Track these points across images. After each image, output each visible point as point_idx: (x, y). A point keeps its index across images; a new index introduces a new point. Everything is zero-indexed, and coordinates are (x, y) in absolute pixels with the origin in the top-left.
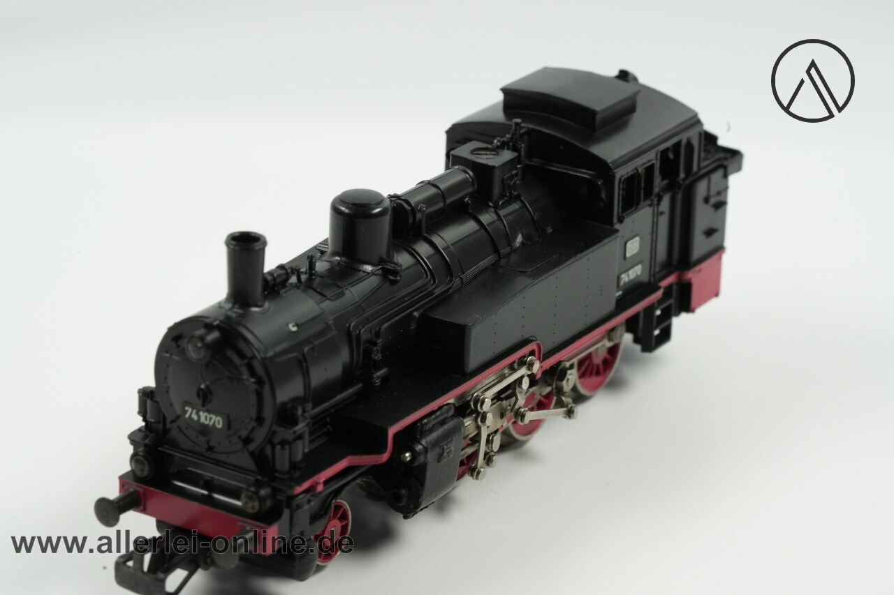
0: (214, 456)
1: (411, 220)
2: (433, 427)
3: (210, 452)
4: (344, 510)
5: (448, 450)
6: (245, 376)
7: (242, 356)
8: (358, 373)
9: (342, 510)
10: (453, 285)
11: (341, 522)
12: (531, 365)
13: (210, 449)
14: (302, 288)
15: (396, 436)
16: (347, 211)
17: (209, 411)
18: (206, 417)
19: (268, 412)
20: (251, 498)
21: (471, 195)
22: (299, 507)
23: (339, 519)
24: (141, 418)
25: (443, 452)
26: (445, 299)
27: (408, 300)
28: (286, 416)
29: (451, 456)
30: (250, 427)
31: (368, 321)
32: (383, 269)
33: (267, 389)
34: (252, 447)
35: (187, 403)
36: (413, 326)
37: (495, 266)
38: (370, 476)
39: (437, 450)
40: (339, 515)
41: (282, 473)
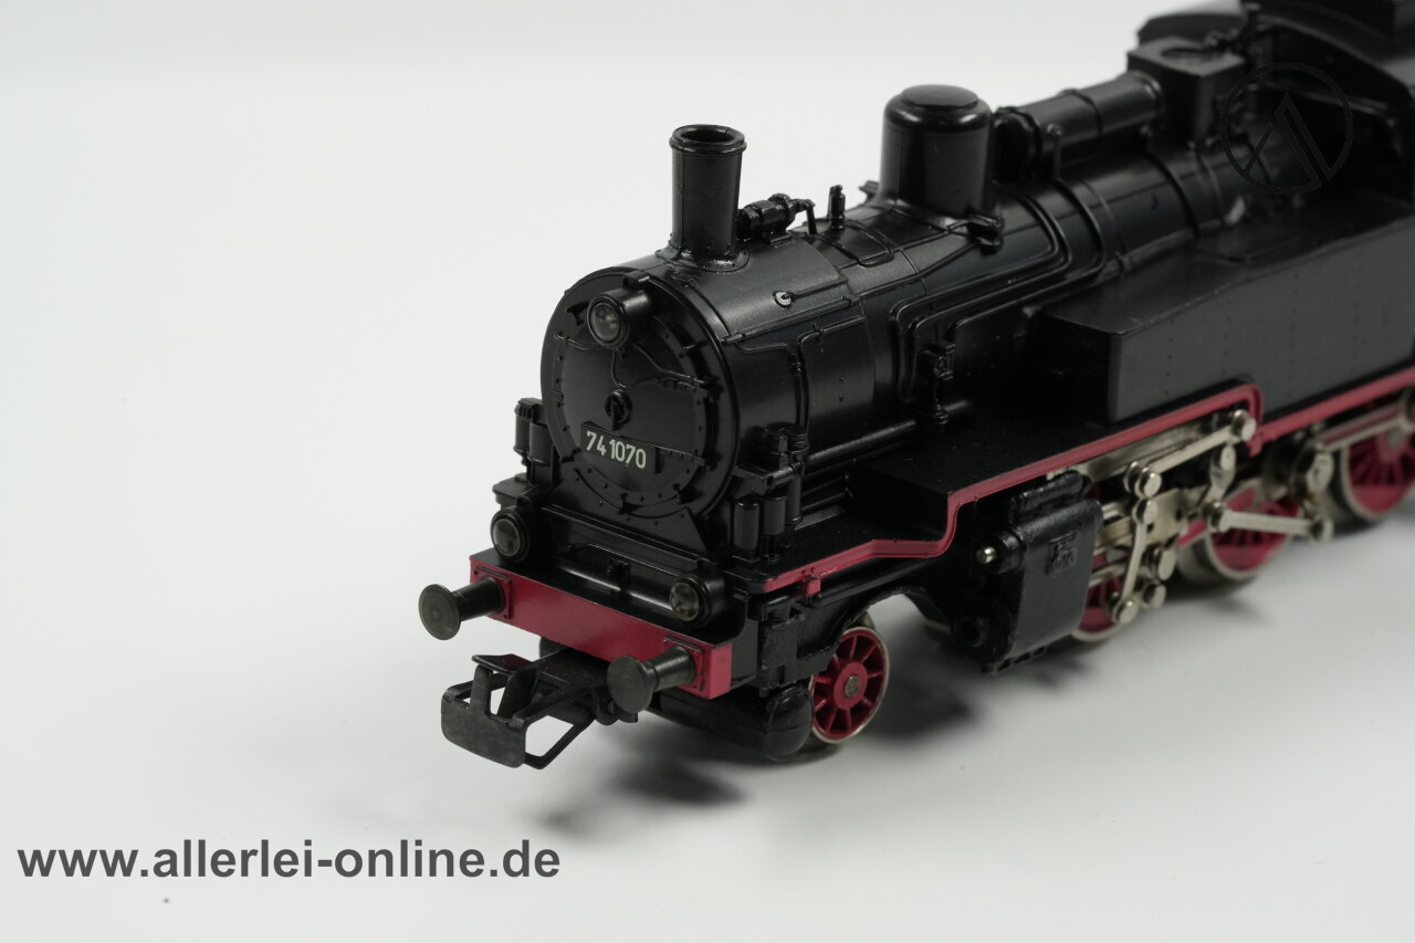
0: (635, 523)
1: (1032, 151)
2: (1040, 507)
3: (626, 516)
4: (877, 649)
5: (1066, 552)
6: (688, 374)
7: (684, 338)
8: (908, 401)
9: (873, 648)
10: (1100, 271)
11: (870, 672)
12: (1238, 426)
13: (628, 509)
14: (817, 243)
15: (964, 511)
16: (914, 119)
17: (626, 439)
18: (620, 448)
19: (725, 444)
20: (686, 596)
21: (1153, 124)
22: (773, 618)
23: (866, 664)
24: (520, 458)
25: (1056, 555)
26: (1085, 291)
27: (1012, 284)
28: (758, 452)
29: (1072, 564)
30: (693, 468)
31: (932, 309)
32: (970, 226)
33: (724, 401)
34: (697, 506)
35: (590, 425)
36: (1021, 333)
37: (1186, 248)
38: (921, 588)
39: (1043, 552)
40: (866, 658)
41: (745, 554)
